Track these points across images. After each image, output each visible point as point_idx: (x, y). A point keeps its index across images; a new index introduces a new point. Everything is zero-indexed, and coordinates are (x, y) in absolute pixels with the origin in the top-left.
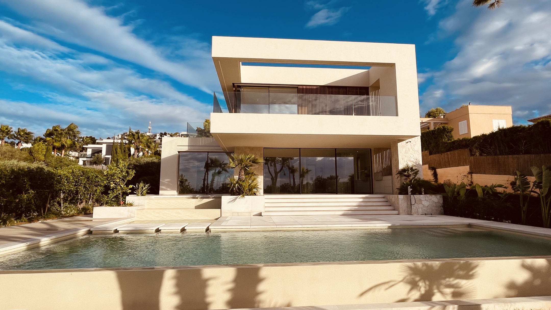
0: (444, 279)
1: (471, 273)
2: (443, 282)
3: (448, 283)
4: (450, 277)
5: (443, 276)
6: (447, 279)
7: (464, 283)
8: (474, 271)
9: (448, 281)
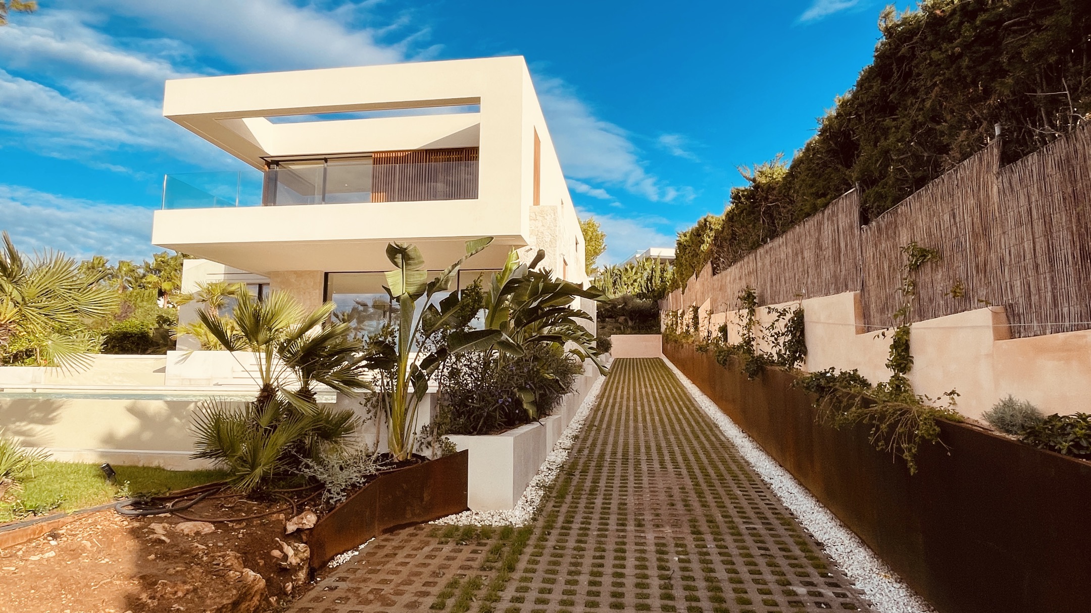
0: (14, 422)
1: (50, 416)
2: (12, 426)
3: (18, 428)
4: (21, 420)
5: (13, 419)
6: (18, 424)
7: (38, 428)
8: (55, 414)
9: (18, 426)
